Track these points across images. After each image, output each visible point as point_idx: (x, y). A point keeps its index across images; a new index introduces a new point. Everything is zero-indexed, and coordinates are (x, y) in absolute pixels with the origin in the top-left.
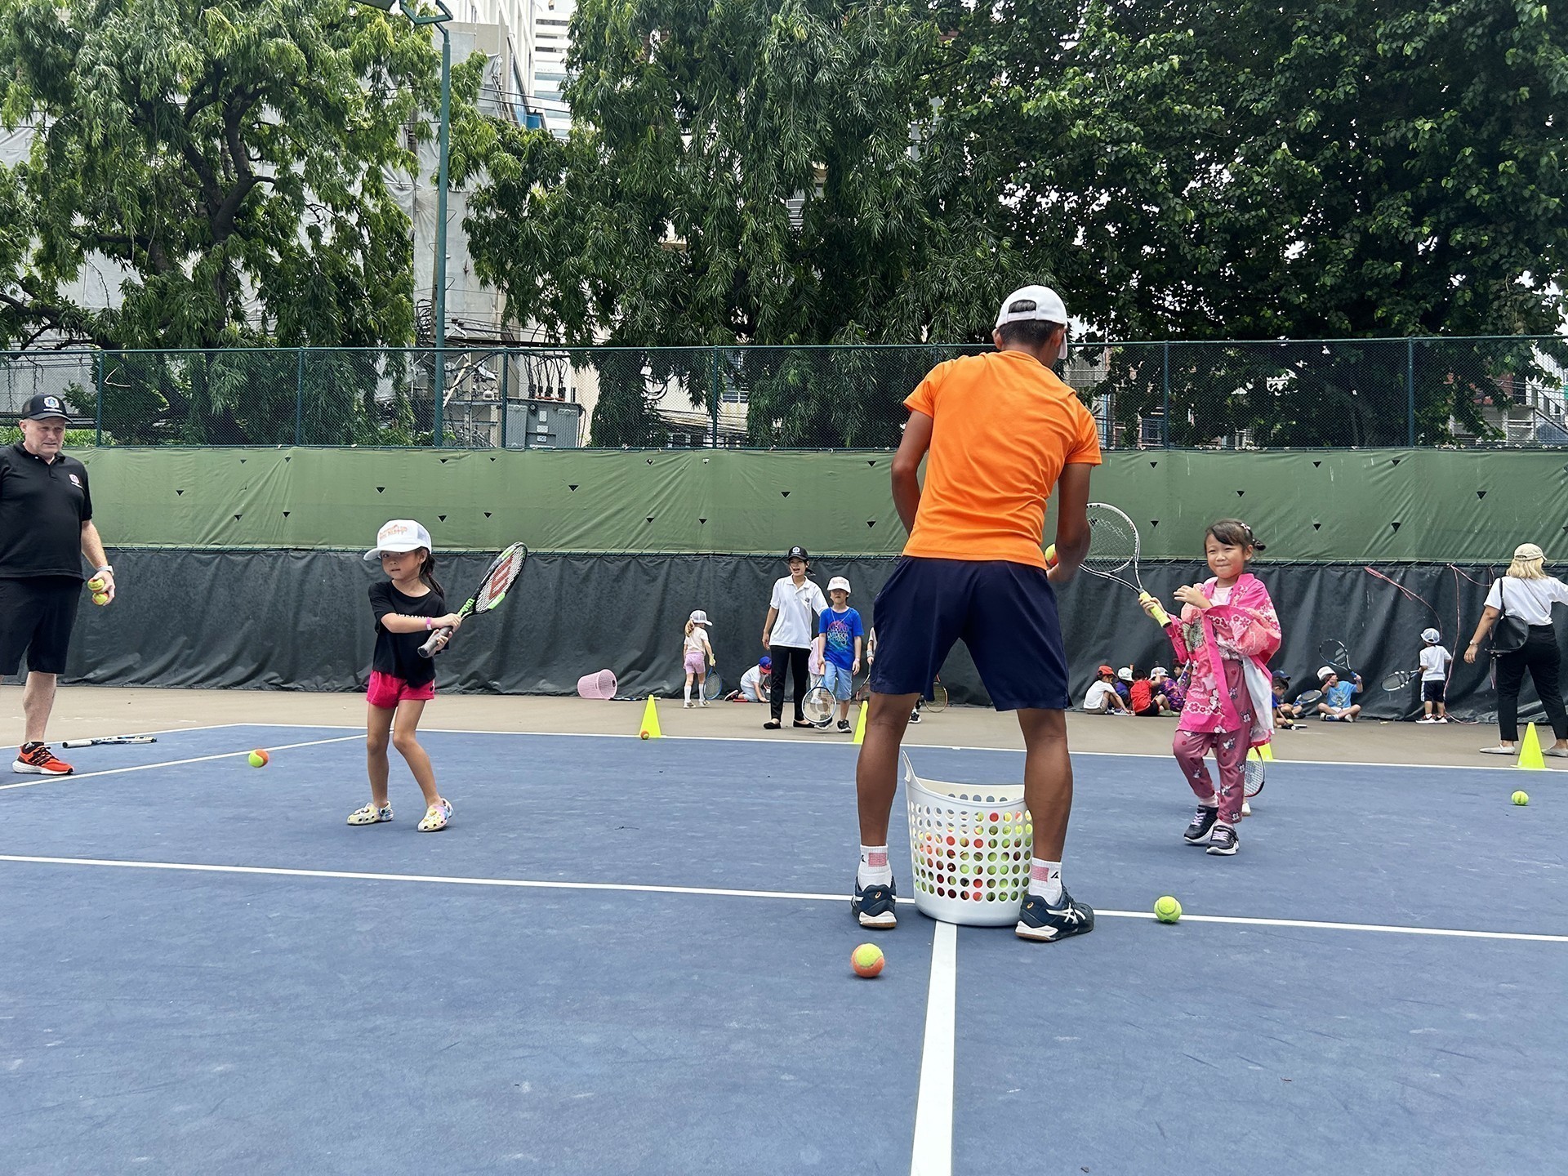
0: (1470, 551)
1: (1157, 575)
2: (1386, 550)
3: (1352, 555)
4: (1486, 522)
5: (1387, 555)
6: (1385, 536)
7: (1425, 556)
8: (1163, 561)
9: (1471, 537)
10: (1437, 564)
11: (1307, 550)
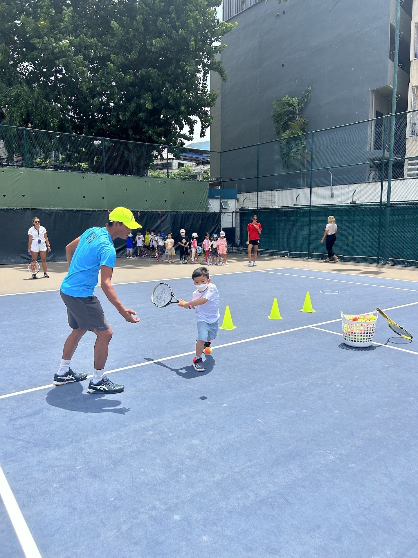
0: (182, 208)
2: (163, 208)
3: (155, 209)
4: (185, 200)
6: (163, 203)
7: (172, 209)
9: (182, 204)
10: (174, 212)
11: (144, 207)
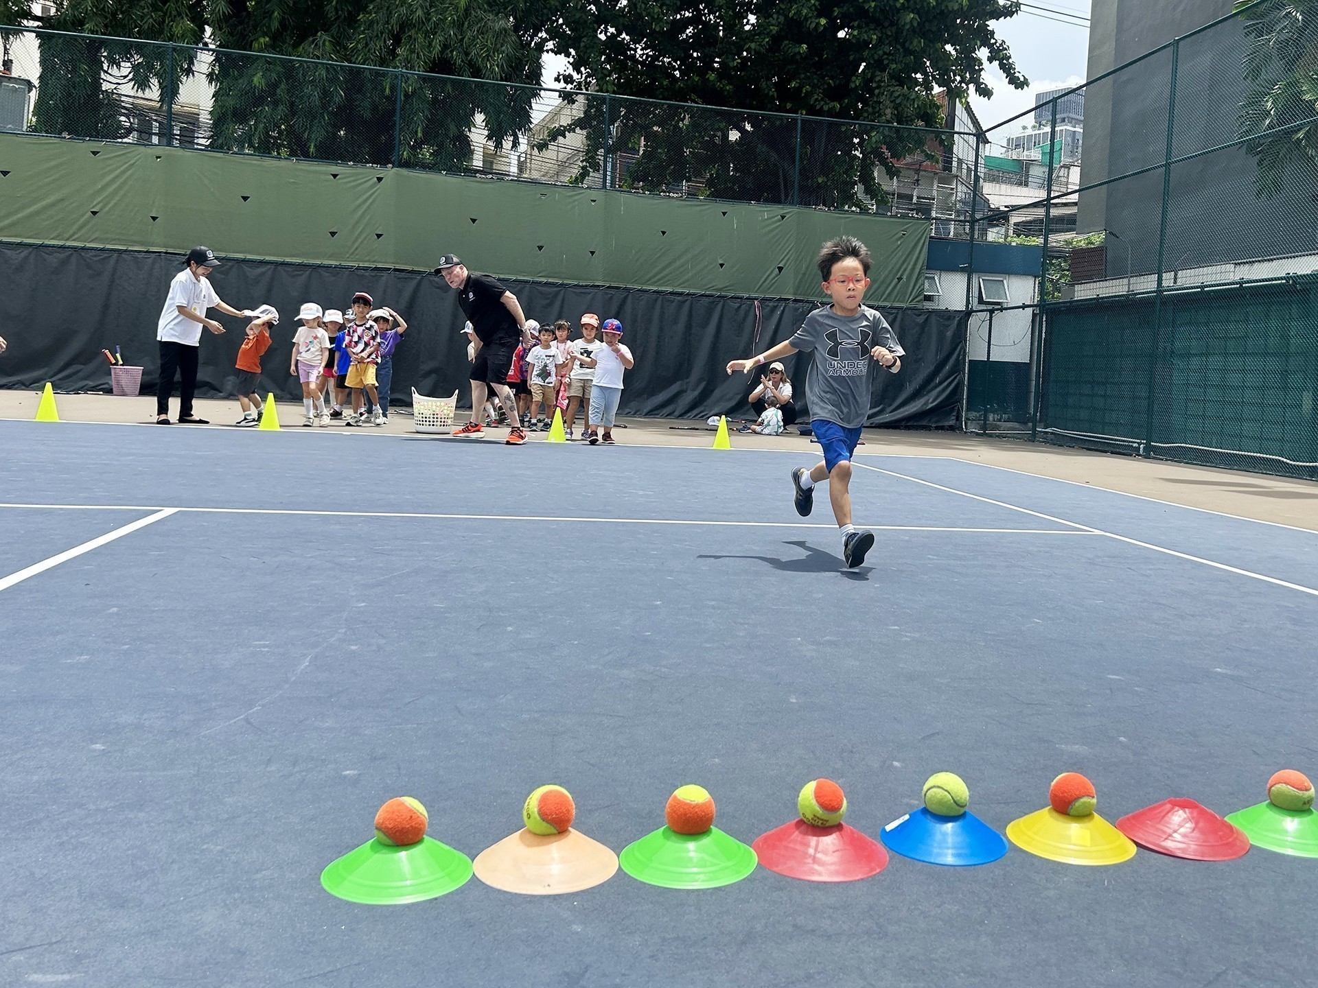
1: (593, 298)
2: (772, 289)
3: (747, 291)
5: (772, 292)
6: (773, 275)
7: (797, 294)
8: (598, 286)
11: (714, 284)
